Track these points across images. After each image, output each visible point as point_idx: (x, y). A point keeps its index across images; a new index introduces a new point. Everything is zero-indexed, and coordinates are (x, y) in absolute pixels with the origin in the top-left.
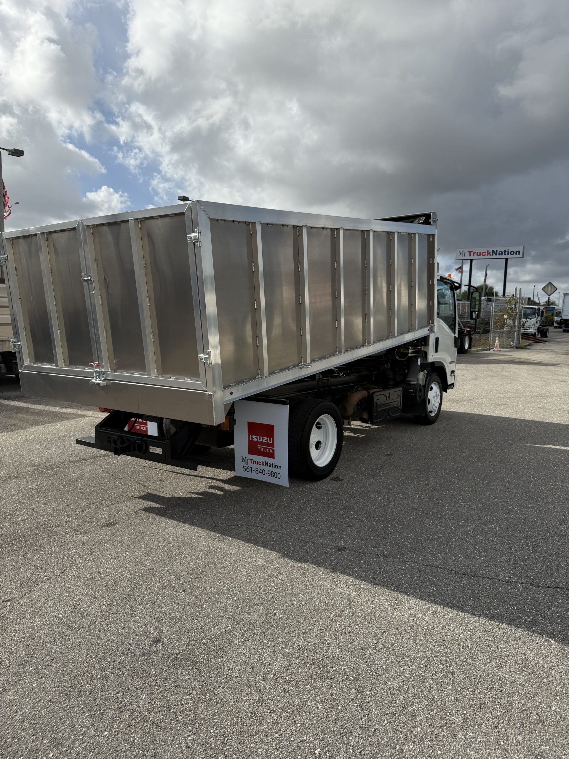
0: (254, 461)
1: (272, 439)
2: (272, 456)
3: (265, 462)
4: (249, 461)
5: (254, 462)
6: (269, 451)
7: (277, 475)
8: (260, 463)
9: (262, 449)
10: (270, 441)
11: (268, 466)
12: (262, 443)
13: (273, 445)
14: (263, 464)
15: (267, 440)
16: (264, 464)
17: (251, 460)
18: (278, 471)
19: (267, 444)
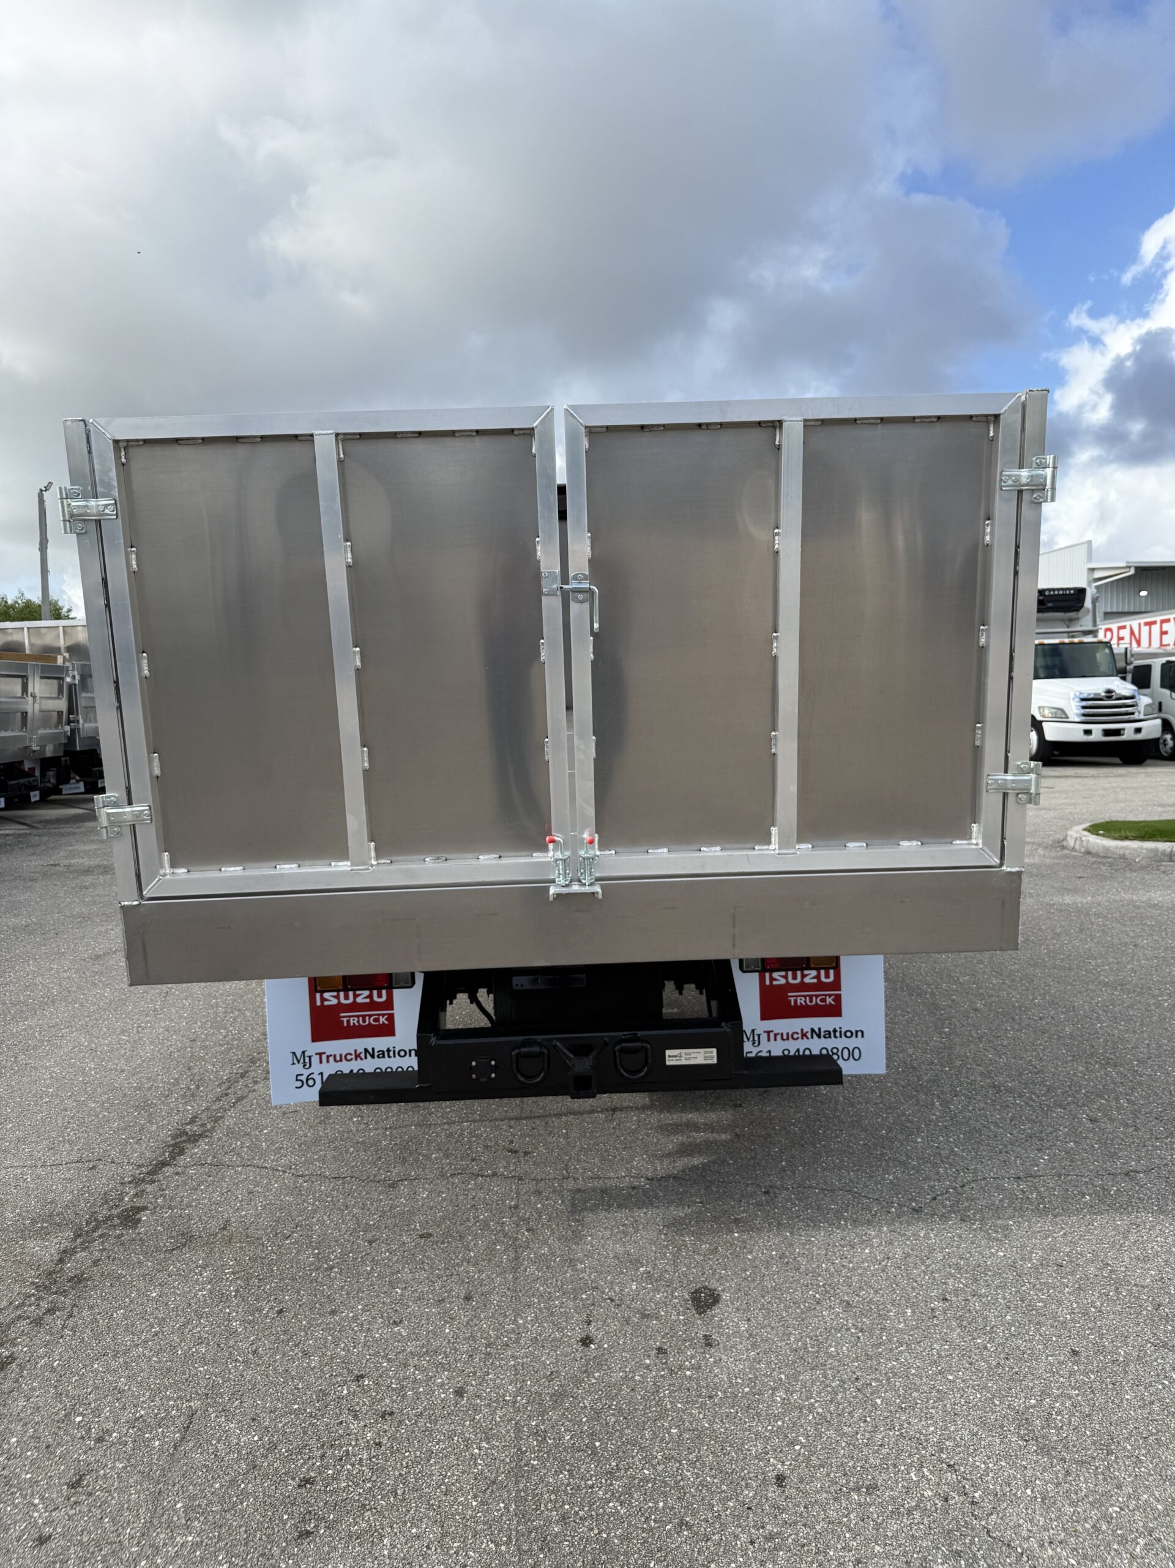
0: (776, 1035)
1: (832, 972)
2: (835, 1010)
3: (813, 1030)
4: (764, 1037)
5: (779, 1037)
6: (823, 1000)
7: (851, 1054)
8: (795, 1036)
9: (801, 1001)
10: (827, 976)
11: (819, 1036)
12: (803, 987)
13: (836, 985)
14: (804, 1035)
15: (818, 977)
16: (809, 1035)
17: (768, 1033)
18: (851, 1043)
19: (820, 986)
